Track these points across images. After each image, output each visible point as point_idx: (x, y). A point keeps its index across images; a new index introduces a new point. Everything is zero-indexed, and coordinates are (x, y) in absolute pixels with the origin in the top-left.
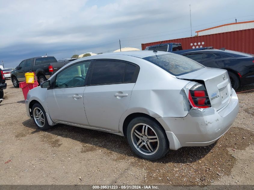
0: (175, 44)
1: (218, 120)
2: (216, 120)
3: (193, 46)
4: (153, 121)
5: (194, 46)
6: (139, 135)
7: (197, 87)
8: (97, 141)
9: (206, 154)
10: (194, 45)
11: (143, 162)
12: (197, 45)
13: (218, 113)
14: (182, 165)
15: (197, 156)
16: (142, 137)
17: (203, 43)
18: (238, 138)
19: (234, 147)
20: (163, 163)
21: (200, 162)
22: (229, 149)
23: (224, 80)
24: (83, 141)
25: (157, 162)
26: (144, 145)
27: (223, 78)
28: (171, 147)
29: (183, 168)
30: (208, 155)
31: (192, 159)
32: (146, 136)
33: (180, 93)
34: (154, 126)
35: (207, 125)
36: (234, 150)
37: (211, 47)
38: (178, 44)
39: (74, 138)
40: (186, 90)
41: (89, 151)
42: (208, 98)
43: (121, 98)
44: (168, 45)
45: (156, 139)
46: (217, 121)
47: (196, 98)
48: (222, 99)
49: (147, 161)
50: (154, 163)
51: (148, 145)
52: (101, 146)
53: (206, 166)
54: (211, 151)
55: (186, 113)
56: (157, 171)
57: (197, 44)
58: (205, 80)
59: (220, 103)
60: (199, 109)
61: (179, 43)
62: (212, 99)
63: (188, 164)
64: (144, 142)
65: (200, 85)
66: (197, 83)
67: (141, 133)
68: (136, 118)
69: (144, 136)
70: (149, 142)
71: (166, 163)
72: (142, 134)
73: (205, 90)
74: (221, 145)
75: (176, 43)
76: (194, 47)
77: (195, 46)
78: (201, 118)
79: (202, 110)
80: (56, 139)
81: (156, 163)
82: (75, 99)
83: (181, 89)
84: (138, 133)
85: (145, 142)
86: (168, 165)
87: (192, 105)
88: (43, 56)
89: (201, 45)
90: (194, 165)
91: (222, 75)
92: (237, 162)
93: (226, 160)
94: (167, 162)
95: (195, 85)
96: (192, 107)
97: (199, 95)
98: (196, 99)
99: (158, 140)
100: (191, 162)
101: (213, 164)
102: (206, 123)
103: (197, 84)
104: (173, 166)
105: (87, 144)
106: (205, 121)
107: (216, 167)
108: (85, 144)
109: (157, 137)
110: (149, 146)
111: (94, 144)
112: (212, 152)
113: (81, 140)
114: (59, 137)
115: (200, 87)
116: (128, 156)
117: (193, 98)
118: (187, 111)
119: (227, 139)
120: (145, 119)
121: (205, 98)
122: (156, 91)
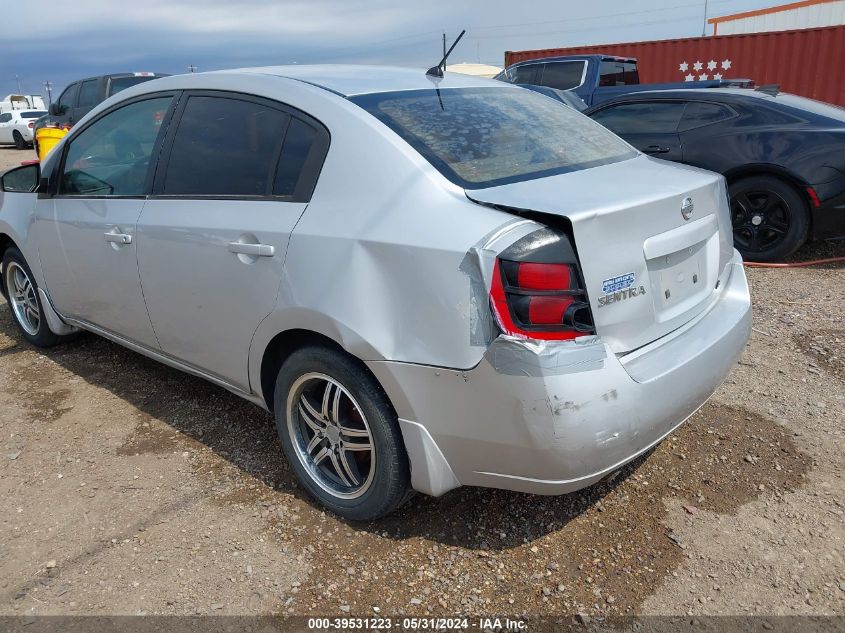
0: (612, 60)
1: (614, 394)
2: (605, 397)
3: (687, 73)
4: (358, 370)
5: (694, 73)
6: (313, 418)
7: (535, 245)
8: (194, 413)
9: (574, 517)
10: (691, 70)
11: (317, 521)
12: (705, 70)
13: (625, 366)
14: (459, 558)
15: (534, 518)
16: (324, 426)
17: (726, 65)
18: (723, 458)
19: (694, 499)
20: (391, 535)
21: (535, 549)
22: (672, 504)
23: (686, 219)
24: (150, 407)
25: (369, 532)
26: (328, 457)
27: (684, 212)
28: (417, 482)
29: (456, 572)
30: (582, 520)
31: (509, 531)
32: (336, 425)
33: (462, 268)
34: (360, 393)
35: (557, 412)
36: (691, 509)
37: (747, 81)
38: (622, 61)
39: (123, 390)
40: (485, 257)
41: (149, 450)
42: (584, 297)
43: (252, 260)
44: (587, 62)
45: (365, 440)
46: (610, 399)
47: (523, 293)
48: (666, 302)
49: (334, 522)
50: (357, 533)
51: (339, 461)
52: (200, 433)
53: (549, 573)
54: (598, 504)
55: (476, 355)
56: (351, 571)
57: (705, 66)
58: (573, 218)
59: (647, 319)
60: (530, 346)
61: (626, 59)
62: (606, 302)
63: (483, 553)
64: (329, 446)
65: (554, 239)
66: (541, 227)
67: (320, 411)
68: (304, 351)
69: (328, 424)
70: (344, 449)
71: (402, 539)
72: (322, 415)
73: (573, 259)
74: (648, 479)
75: (616, 58)
76: (690, 78)
77: (696, 74)
78: (533, 380)
79: (539, 348)
80: (64, 386)
81: (365, 533)
82: (113, 245)
83: (466, 249)
84: (311, 412)
85: (333, 448)
86: (404, 546)
87: (500, 322)
88: (138, 72)
89: (718, 69)
90: (501, 565)
91: (682, 195)
92: (680, 568)
93: (642, 554)
94: (406, 535)
95: (529, 239)
96: (501, 332)
97: (542, 283)
98: (524, 298)
99: (371, 446)
100: (499, 546)
101: (581, 567)
102: (554, 403)
103: (539, 231)
104: (420, 556)
105: (155, 422)
106: (551, 398)
107: (590, 580)
108: (148, 421)
109: (367, 433)
110: (344, 464)
111: (178, 426)
112: (599, 510)
113: (145, 400)
114: (77, 381)
115: (546, 246)
116: (276, 489)
117: (508, 294)
118: (481, 345)
119: (681, 458)
120: (332, 357)
121: (568, 295)
122: (373, 248)
